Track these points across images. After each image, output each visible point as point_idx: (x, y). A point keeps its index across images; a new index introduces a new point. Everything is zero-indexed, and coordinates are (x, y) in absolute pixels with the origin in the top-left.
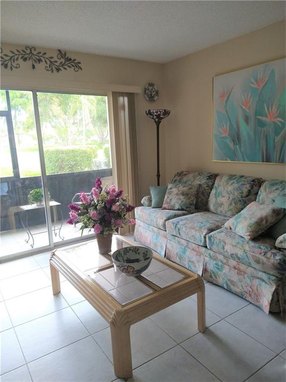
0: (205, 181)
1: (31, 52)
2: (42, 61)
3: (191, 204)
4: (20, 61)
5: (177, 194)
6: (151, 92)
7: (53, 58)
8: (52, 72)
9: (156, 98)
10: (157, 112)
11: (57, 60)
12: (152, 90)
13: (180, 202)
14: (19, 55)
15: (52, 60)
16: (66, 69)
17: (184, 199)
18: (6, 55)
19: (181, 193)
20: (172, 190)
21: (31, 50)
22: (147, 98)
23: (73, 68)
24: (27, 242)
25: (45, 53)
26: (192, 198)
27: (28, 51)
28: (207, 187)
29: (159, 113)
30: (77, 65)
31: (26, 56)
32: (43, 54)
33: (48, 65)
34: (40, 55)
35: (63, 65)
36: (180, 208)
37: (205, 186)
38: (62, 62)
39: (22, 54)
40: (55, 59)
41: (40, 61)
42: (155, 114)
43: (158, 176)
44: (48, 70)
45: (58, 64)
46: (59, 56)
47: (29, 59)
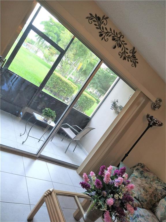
0: (161, 188)
1: (120, 38)
2: (121, 47)
3: (146, 201)
4: (110, 38)
5: (139, 185)
6: (157, 104)
7: (128, 50)
8: (121, 57)
9: (157, 109)
10: (156, 121)
11: (129, 52)
12: (158, 103)
13: (139, 193)
14: (113, 34)
15: (126, 51)
16: (128, 61)
17: (143, 193)
18: (106, 29)
19: (143, 187)
20: (137, 179)
21: (121, 36)
22: (153, 107)
23: (132, 63)
24: (21, 135)
25: (126, 44)
26: (148, 196)
27: (119, 36)
28: (160, 194)
29: (157, 122)
30: (135, 63)
31: (116, 38)
32: (125, 44)
33: (122, 52)
34: (123, 43)
35: (129, 58)
36: (137, 198)
37: (159, 192)
38: (130, 56)
39: (114, 35)
40: (128, 51)
41: (120, 46)
42: (155, 121)
43: (127, 155)
44: (119, 55)
45: (127, 55)
46: (131, 51)
47: (116, 41)
